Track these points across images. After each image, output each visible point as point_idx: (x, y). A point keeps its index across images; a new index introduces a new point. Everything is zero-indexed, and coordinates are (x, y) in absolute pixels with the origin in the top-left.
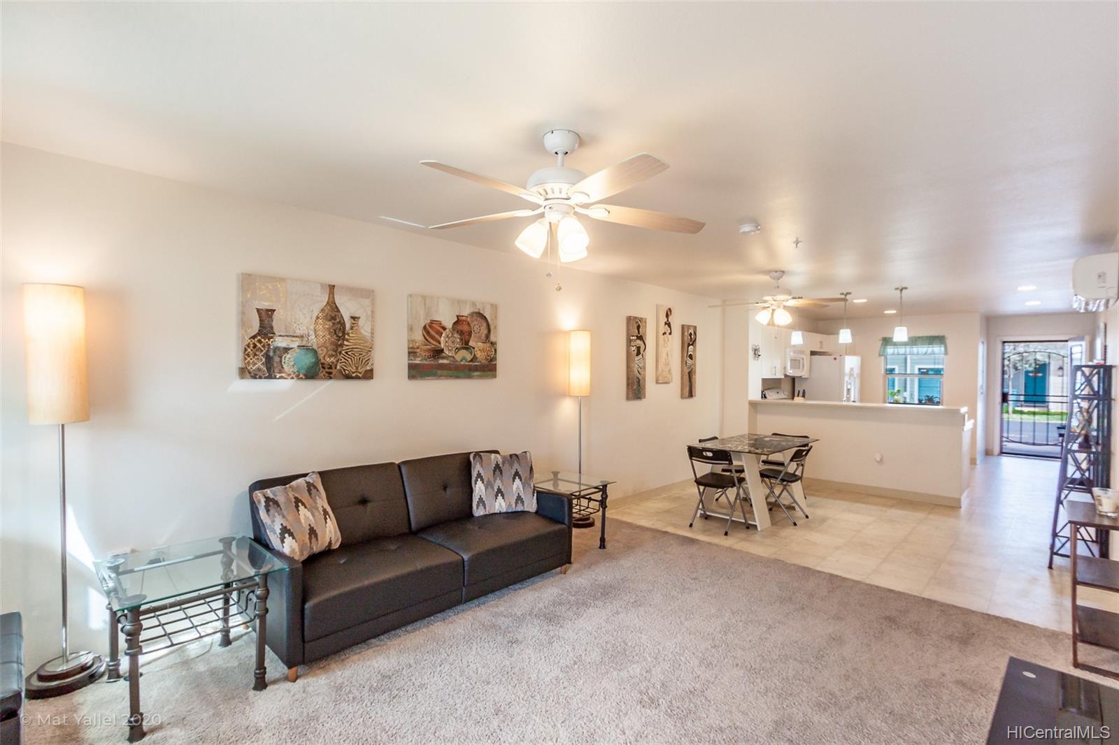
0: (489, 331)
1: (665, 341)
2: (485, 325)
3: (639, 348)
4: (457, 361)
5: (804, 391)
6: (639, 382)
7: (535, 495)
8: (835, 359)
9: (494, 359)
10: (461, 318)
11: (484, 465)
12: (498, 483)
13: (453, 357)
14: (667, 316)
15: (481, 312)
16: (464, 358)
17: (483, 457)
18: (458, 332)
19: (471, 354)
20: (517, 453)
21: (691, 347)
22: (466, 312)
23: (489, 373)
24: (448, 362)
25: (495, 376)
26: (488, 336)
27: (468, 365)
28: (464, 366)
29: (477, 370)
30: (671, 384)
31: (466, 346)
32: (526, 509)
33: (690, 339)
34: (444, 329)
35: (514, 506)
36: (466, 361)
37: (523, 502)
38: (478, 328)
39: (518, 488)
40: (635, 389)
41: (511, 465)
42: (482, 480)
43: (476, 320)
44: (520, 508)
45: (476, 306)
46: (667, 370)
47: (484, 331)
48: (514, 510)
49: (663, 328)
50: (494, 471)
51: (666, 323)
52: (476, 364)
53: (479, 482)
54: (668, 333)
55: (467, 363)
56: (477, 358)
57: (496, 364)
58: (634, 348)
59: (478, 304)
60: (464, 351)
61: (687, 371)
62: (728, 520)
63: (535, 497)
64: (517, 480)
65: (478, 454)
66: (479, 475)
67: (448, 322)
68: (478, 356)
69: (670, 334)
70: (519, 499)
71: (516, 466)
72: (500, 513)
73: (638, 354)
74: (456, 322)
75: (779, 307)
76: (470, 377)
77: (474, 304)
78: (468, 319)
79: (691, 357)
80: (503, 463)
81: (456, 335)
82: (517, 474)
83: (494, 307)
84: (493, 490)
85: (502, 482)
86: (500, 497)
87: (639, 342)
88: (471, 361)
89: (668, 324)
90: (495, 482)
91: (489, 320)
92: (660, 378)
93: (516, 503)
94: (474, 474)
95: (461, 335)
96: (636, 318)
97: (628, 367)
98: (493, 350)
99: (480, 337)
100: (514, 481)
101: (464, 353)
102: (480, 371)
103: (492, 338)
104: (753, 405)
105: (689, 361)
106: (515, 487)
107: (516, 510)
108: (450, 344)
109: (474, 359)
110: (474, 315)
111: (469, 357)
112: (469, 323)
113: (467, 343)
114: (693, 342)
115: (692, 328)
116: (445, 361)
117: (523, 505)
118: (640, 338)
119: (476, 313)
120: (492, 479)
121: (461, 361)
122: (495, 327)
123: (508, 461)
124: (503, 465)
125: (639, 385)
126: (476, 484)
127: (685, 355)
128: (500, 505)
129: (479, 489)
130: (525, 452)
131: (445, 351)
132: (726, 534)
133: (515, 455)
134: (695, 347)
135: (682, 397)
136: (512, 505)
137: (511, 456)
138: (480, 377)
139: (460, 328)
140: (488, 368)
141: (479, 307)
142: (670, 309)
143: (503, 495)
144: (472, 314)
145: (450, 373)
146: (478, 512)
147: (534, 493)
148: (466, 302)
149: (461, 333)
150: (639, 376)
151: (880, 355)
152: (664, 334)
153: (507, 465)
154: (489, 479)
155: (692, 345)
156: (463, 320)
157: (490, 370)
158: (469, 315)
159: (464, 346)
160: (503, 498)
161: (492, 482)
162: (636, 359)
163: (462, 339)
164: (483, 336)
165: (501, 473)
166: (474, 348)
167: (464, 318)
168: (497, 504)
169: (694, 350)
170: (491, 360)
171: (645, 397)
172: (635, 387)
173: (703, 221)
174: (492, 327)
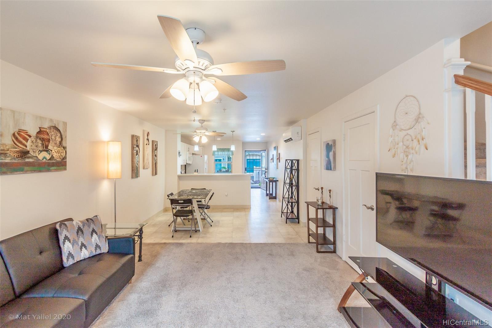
0: (62, 139)
1: (147, 148)
2: (59, 135)
3: (137, 151)
4: (40, 160)
5: (197, 170)
6: (137, 169)
7: (107, 241)
8: (201, 156)
9: (65, 158)
10: (42, 129)
11: (69, 230)
12: (81, 240)
13: (37, 157)
14: (148, 136)
15: (57, 126)
16: (45, 158)
17: (67, 224)
18: (40, 139)
19: (50, 154)
20: (90, 218)
21: (156, 151)
22: (46, 125)
23: (61, 167)
24: (33, 161)
25: (65, 169)
26: (61, 143)
27: (48, 162)
28: (45, 163)
29: (53, 166)
30: (149, 169)
31: (46, 149)
32: (102, 252)
33: (155, 148)
34: (30, 136)
35: (94, 252)
36: (46, 159)
37: (100, 248)
38: (55, 137)
39: (95, 240)
40: (135, 172)
41: (89, 226)
42: (69, 240)
43: (53, 131)
44: (98, 252)
45: (53, 121)
46: (148, 162)
47: (58, 139)
48: (94, 254)
49: (146, 142)
50: (77, 232)
51: (147, 139)
52: (53, 161)
53: (67, 243)
54: (148, 144)
55: (47, 161)
56: (54, 157)
57: (66, 161)
58: (135, 151)
59: (54, 121)
60: (45, 152)
61: (154, 162)
62: (190, 230)
63: (107, 243)
64: (94, 235)
65: (62, 223)
66: (66, 238)
67: (33, 132)
68: (54, 156)
69: (149, 144)
70: (97, 246)
71: (92, 226)
72: (85, 259)
73: (137, 154)
74: (39, 131)
75: (203, 135)
76: (49, 171)
77: (51, 120)
78: (48, 131)
79: (156, 156)
80: (84, 226)
81: (38, 141)
82: (94, 231)
83: (65, 124)
84: (78, 245)
85: (84, 238)
86: (84, 249)
87: (137, 148)
88: (50, 159)
89: (148, 140)
90: (78, 239)
91: (62, 132)
92: (145, 167)
93: (96, 250)
94: (61, 238)
95: (42, 141)
96: (136, 136)
97: (132, 161)
98: (64, 152)
99: (56, 144)
100: (92, 236)
101: (44, 154)
102: (56, 166)
103: (64, 144)
104: (179, 177)
105: (155, 158)
106: (93, 239)
107: (96, 254)
108: (35, 147)
109: (52, 158)
110: (52, 128)
111: (48, 157)
112: (48, 133)
113: (47, 147)
114: (156, 149)
115: (156, 142)
116: (31, 160)
117: (100, 250)
118: (138, 146)
119: (53, 126)
120: (76, 239)
121: (43, 160)
122: (66, 137)
123: (86, 224)
124: (84, 227)
125: (137, 171)
126: (64, 244)
127: (154, 154)
128: (85, 254)
129: (67, 247)
130: (96, 216)
131: (30, 152)
132: (191, 237)
133: (90, 219)
134: (157, 151)
135: (153, 175)
136: (93, 252)
137: (87, 220)
138: (56, 170)
139: (42, 136)
140: (61, 165)
141: (55, 123)
142: (148, 132)
143: (85, 247)
144: (50, 128)
145: (36, 168)
146: (67, 262)
147: (106, 240)
148: (46, 118)
149: (43, 140)
150: (137, 166)
151: (213, 155)
152: (147, 144)
153: (86, 227)
154: (74, 238)
155: (156, 150)
156: (44, 131)
157: (63, 166)
158: (48, 128)
159: (44, 149)
160: (86, 249)
161: (77, 240)
162: (136, 157)
163: (43, 144)
164: (58, 142)
165: (83, 233)
166: (52, 151)
167: (44, 130)
168: (82, 254)
169: (157, 153)
170: (63, 159)
171: (139, 177)
172: (136, 172)
173: (247, 96)
174: (64, 137)
